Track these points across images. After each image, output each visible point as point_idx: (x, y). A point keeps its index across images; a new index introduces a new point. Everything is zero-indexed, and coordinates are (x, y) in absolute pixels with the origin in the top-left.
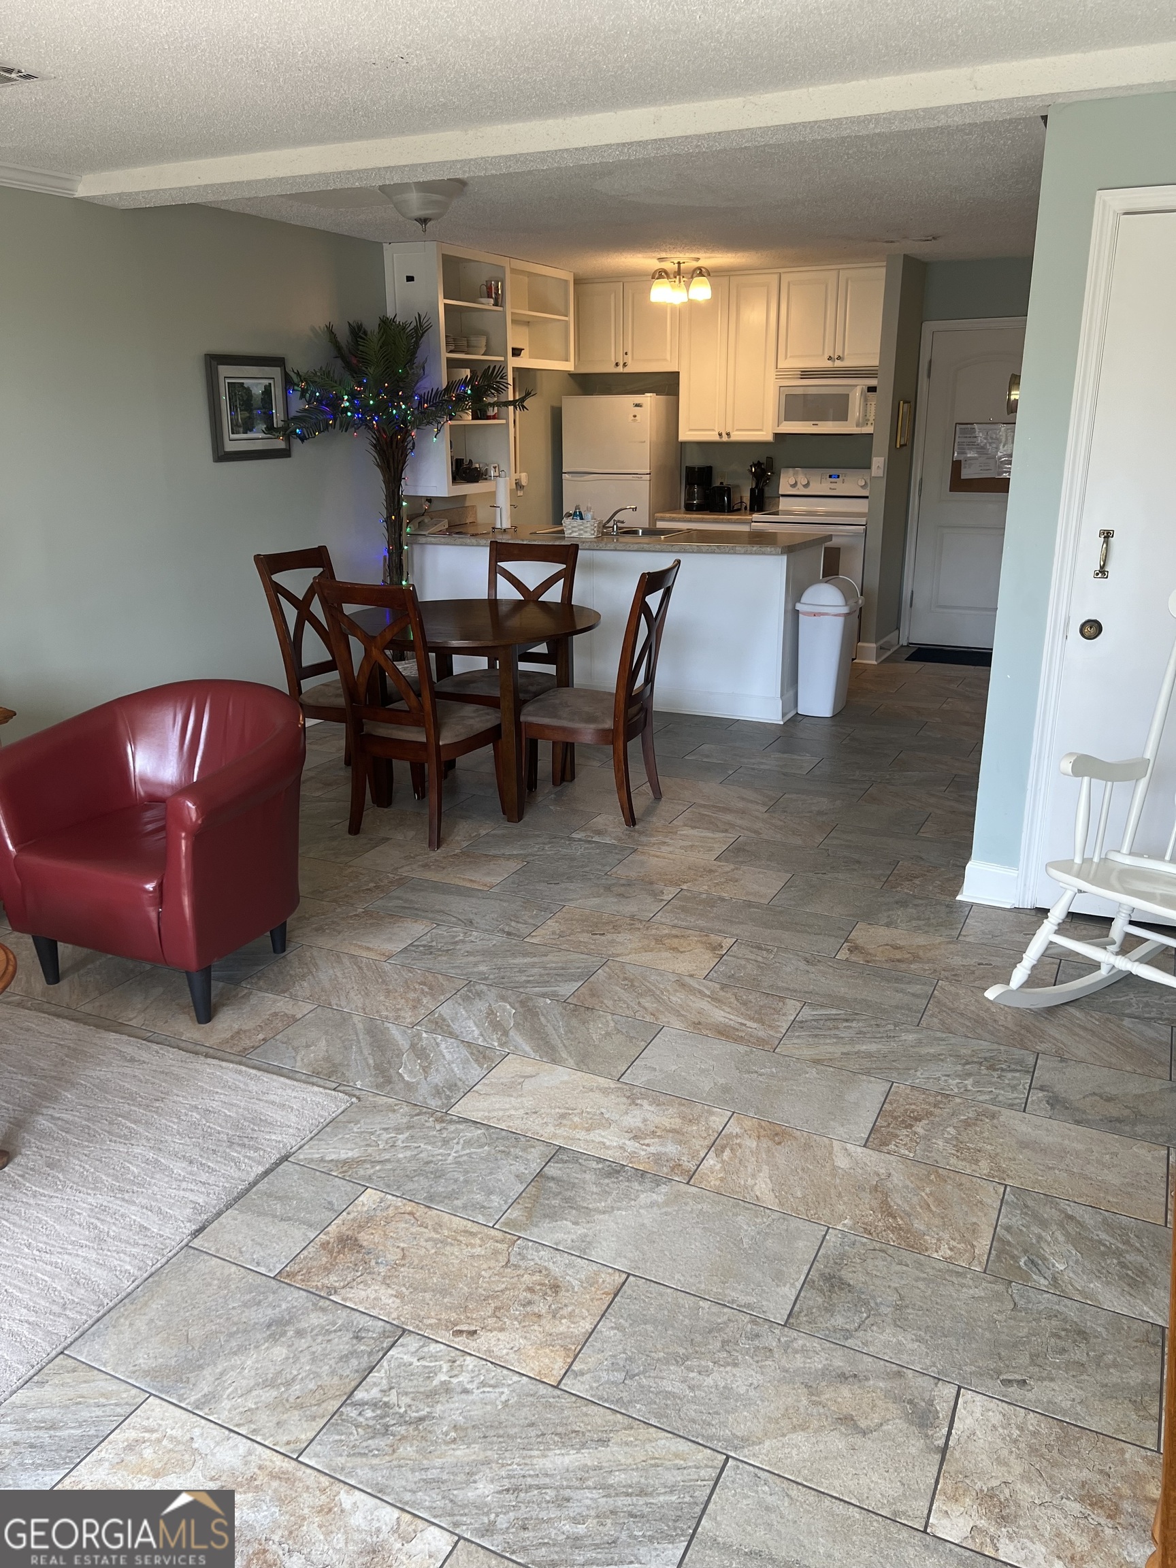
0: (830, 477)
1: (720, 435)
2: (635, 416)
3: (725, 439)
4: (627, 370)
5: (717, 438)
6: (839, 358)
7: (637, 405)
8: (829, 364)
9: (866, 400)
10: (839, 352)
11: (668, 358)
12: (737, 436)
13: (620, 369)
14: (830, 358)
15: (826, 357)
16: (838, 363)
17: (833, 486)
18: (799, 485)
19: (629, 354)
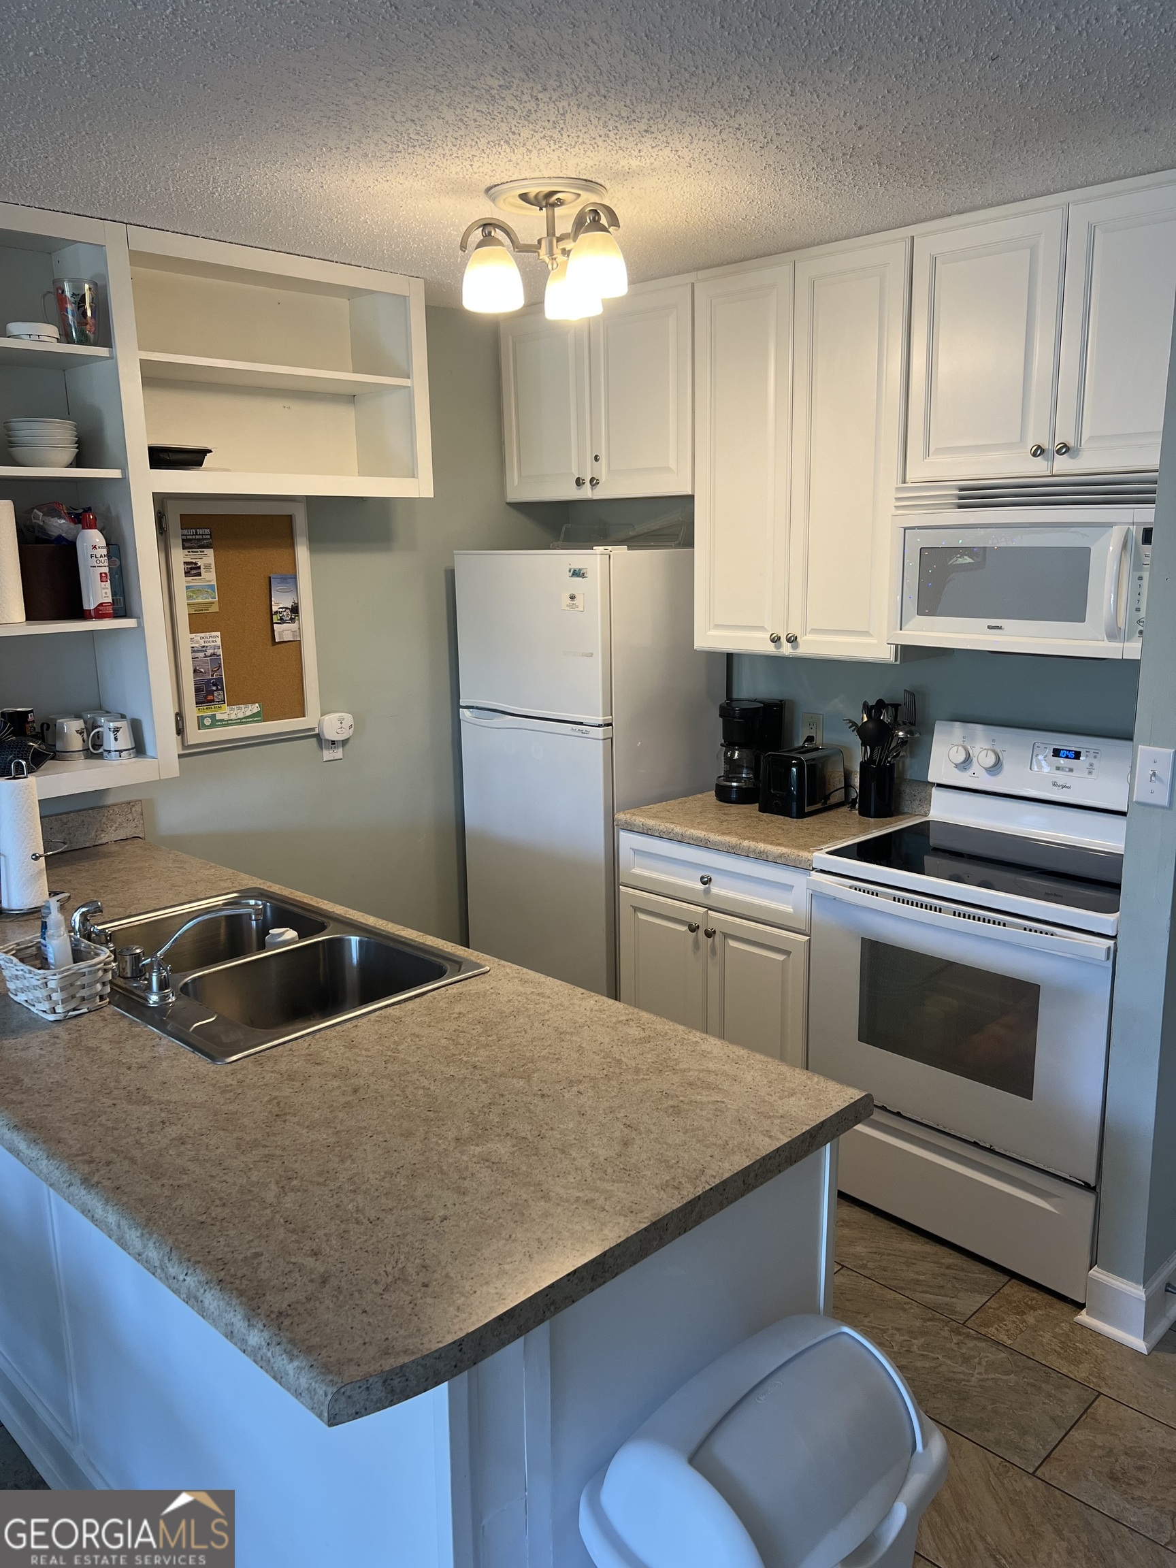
0: (1056, 753)
1: (776, 641)
2: (572, 597)
3: (785, 650)
4: (600, 493)
5: (770, 649)
6: (1064, 449)
7: (577, 573)
8: (1039, 467)
9: (1137, 565)
10: (1065, 435)
11: (672, 464)
12: (814, 646)
13: (587, 493)
14: (1039, 451)
15: (1031, 448)
16: (1063, 465)
17: (1062, 777)
18: (975, 767)
19: (603, 459)
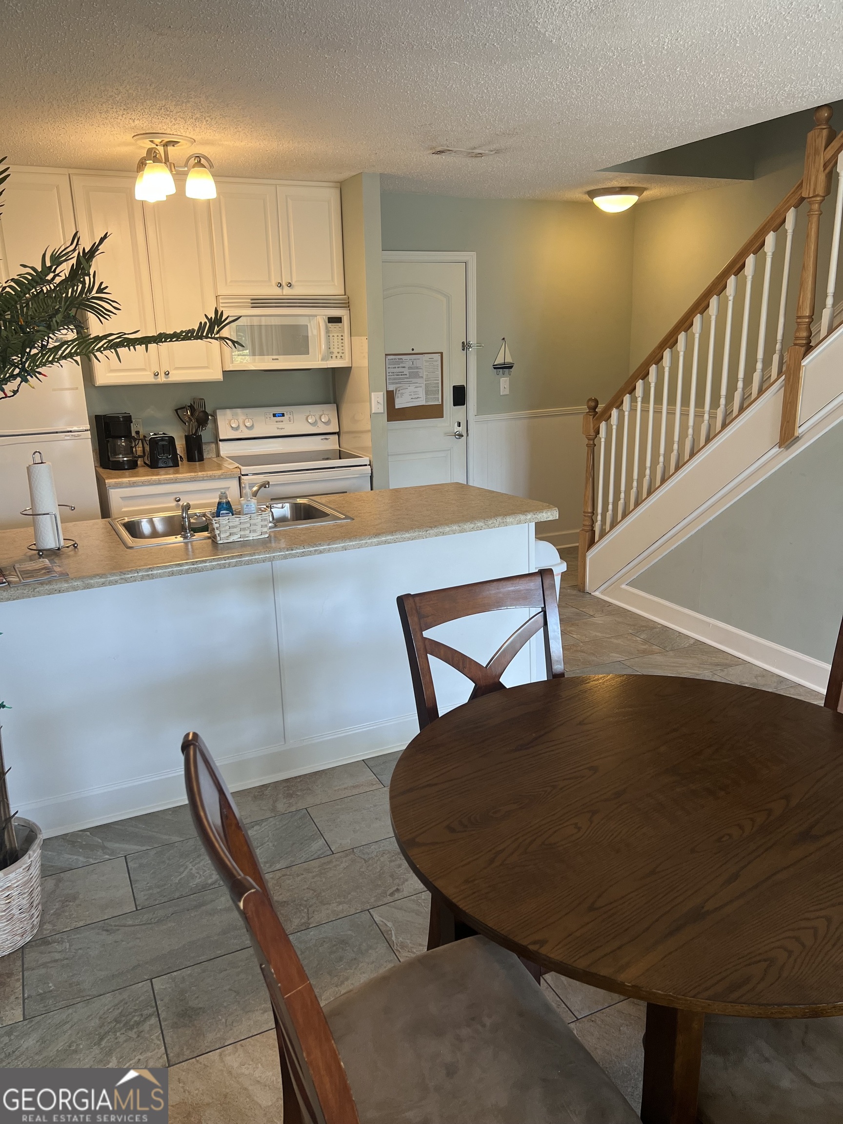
0: (274, 415)
1: (156, 375)
3: (162, 379)
5: (151, 379)
6: (289, 285)
8: (278, 292)
9: (328, 331)
10: (288, 279)
12: (177, 376)
14: (278, 285)
15: (274, 282)
16: (287, 291)
17: (280, 425)
18: (242, 427)
